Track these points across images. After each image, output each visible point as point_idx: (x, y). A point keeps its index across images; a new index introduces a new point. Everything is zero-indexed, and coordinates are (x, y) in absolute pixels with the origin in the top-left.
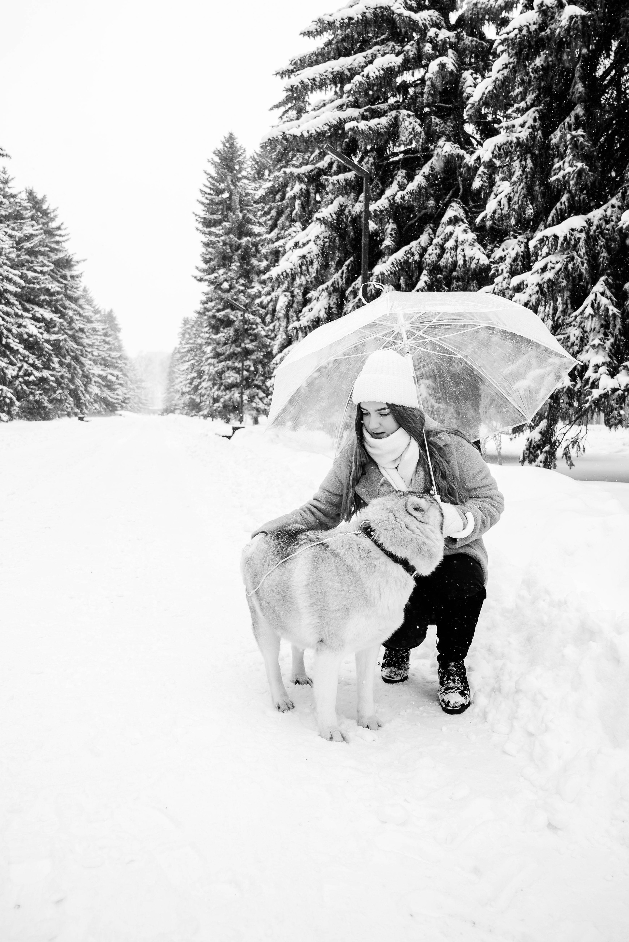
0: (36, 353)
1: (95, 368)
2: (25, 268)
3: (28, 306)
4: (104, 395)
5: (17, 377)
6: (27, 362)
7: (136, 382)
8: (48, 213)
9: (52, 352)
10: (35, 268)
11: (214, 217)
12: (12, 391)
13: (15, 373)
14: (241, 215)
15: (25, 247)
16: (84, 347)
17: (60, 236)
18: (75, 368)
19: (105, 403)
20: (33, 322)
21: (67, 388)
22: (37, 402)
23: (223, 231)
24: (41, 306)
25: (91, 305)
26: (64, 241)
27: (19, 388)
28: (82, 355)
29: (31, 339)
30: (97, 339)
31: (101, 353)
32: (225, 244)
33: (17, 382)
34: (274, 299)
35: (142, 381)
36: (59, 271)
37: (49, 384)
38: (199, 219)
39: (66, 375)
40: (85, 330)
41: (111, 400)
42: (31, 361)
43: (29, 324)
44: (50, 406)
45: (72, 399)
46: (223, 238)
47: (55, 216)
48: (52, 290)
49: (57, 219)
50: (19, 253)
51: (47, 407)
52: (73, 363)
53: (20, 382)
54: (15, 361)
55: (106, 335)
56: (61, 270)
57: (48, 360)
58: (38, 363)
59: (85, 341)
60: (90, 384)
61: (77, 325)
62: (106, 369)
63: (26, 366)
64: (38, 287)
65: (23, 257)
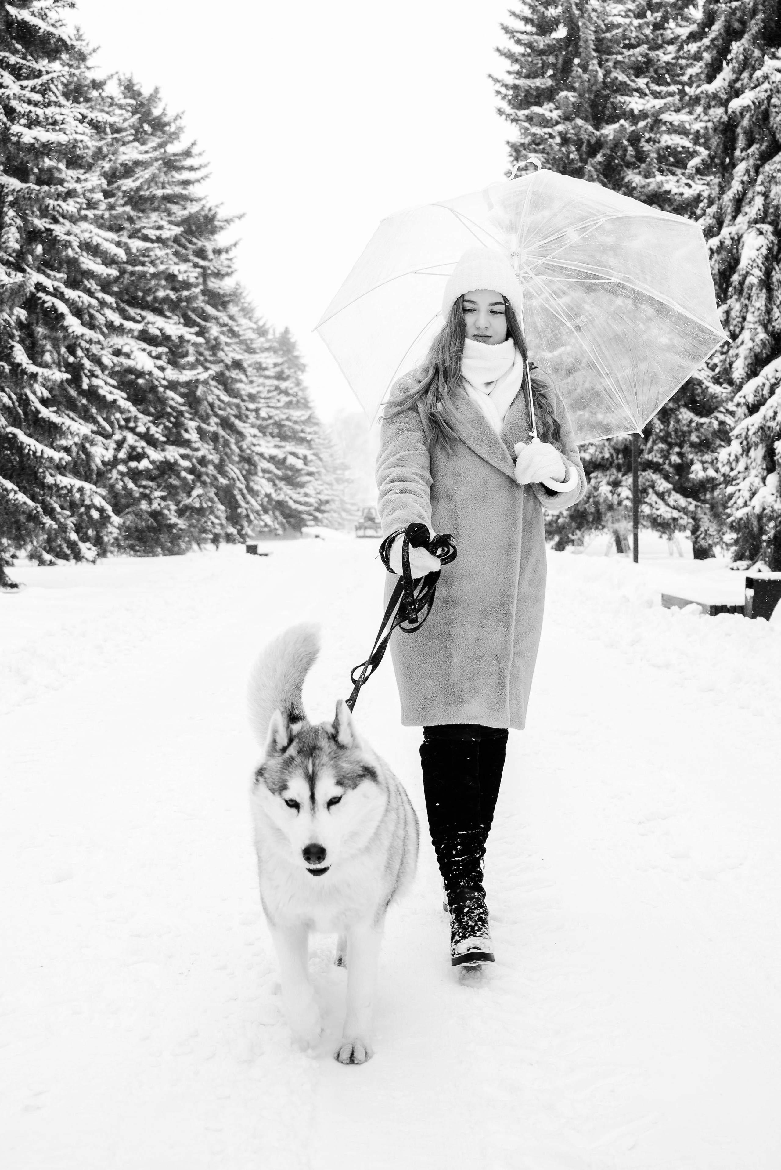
0: (152, 410)
1: (262, 442)
2: (125, 233)
3: (132, 311)
4: (281, 497)
5: (115, 462)
6: (133, 430)
7: (335, 469)
8: (166, 124)
9: (183, 408)
10: (145, 232)
11: (538, 82)
12: (103, 492)
13: (109, 456)
14: (601, 74)
15: (124, 188)
16: (243, 400)
17: (191, 169)
18: (226, 444)
19: (283, 514)
20: (144, 345)
21: (212, 485)
22: (156, 515)
23: (559, 112)
24: (159, 312)
25: (250, 319)
26: (198, 181)
27: (119, 486)
28: (239, 417)
29: (141, 381)
30: (263, 385)
31: (273, 412)
32: (565, 141)
33: (114, 474)
34: (728, 242)
35: (345, 467)
36: (191, 242)
37: (178, 476)
38: (503, 90)
39: (210, 457)
40: (245, 365)
41: (294, 506)
42: (141, 429)
43: (135, 349)
44: (182, 523)
45: (222, 508)
46: (560, 128)
47: (180, 129)
48: (180, 278)
49: (182, 136)
50: (112, 200)
51: (176, 525)
52: (222, 432)
53: (122, 474)
54: (108, 428)
55: (280, 377)
56: (194, 240)
57: (175, 425)
58: (157, 432)
59: (244, 388)
60: (256, 474)
61: (229, 354)
62: (283, 444)
63: (131, 438)
64: (152, 270)
65: (120, 210)
